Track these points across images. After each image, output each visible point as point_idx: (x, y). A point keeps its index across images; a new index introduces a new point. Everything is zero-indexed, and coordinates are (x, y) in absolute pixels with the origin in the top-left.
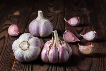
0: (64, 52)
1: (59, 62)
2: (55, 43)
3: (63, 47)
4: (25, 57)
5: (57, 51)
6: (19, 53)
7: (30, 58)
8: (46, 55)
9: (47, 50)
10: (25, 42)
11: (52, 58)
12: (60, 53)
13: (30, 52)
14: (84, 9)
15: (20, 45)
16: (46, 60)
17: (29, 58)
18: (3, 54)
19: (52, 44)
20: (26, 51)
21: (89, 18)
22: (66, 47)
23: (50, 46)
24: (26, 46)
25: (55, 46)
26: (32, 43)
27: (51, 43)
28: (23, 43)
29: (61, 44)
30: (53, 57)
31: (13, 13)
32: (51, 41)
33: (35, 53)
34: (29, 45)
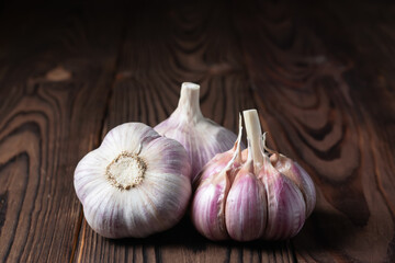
0: (288, 192)
1: (270, 234)
2: (249, 160)
3: (281, 175)
4: (128, 216)
5: (262, 190)
6: (106, 200)
7: (151, 219)
8: (215, 205)
9: (218, 187)
10: (127, 159)
11: (241, 219)
12: (271, 198)
13: (151, 196)
14: (320, 59)
15: (108, 168)
16: (216, 229)
17: (145, 218)
18: (31, 215)
19: (237, 165)
20: (133, 191)
21: (345, 89)
22: (292, 175)
23: (228, 173)
24: (132, 172)
25: (252, 169)
26: (155, 160)
27: (232, 161)
28: (119, 161)
29: (274, 164)
30: (247, 213)
31: (43, 74)
32: (231, 151)
33: (170, 198)
34: (145, 168)
